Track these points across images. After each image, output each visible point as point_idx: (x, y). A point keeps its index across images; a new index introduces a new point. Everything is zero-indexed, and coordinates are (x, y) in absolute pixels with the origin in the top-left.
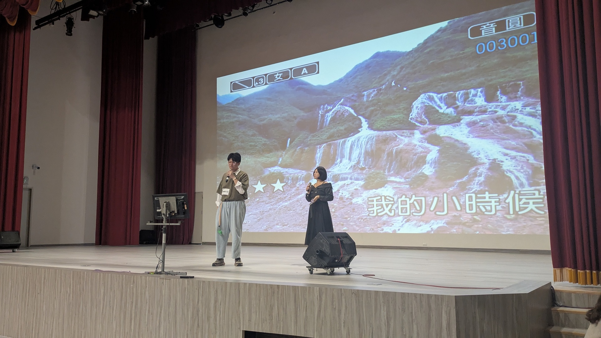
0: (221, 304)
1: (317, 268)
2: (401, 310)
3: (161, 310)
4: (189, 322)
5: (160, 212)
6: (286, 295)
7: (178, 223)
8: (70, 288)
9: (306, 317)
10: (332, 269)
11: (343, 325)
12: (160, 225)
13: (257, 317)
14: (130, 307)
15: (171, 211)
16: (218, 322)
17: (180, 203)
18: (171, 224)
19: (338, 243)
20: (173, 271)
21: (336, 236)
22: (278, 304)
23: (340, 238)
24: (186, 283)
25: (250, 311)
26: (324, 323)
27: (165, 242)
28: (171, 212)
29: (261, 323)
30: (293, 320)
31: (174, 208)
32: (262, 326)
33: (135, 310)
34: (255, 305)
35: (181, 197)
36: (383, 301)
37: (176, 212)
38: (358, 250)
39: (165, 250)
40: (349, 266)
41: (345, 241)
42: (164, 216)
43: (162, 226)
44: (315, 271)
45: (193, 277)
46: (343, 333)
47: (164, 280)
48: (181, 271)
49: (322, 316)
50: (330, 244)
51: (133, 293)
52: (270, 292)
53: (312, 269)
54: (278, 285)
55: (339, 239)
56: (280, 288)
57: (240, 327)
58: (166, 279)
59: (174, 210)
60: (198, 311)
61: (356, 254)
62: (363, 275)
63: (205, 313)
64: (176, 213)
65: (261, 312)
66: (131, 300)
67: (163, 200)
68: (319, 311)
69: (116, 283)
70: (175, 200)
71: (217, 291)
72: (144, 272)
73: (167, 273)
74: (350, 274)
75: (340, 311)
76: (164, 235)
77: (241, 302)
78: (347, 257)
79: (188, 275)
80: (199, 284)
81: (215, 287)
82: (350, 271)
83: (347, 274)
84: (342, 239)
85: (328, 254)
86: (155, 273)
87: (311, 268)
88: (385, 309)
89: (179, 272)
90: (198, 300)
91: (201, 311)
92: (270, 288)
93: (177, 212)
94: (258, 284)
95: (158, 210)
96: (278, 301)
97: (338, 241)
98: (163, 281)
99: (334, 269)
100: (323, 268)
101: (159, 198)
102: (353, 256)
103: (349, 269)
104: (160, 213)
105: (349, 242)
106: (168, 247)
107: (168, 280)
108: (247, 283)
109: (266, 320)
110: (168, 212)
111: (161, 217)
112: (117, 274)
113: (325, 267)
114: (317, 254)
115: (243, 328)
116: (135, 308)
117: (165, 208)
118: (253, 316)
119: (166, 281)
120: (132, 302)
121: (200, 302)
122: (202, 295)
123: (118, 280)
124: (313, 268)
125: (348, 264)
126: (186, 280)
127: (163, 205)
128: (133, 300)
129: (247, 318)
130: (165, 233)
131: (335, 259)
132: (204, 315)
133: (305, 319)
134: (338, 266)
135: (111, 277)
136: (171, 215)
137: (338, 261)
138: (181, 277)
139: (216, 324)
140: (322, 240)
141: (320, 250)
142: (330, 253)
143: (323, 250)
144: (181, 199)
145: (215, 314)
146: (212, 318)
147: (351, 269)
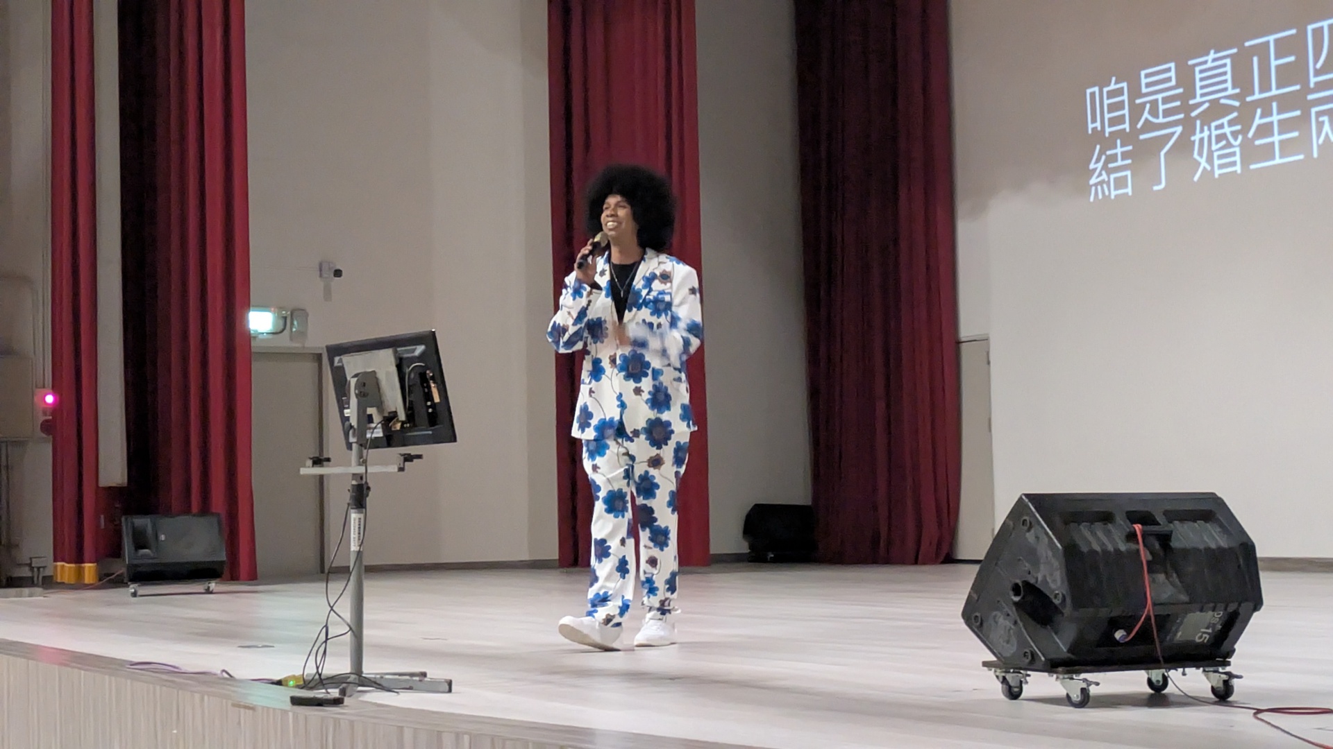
10: (1156, 675)
17: (412, 374)
19: (1135, 547)
21: (1125, 512)
23: (1150, 523)
24: (291, 729)
31: (394, 397)
38: (1267, 581)
40: (1229, 664)
41: (1191, 535)
47: (242, 710)
53: (1013, 674)
55: (1137, 524)
58: (245, 708)
61: (1260, 604)
62: (1259, 711)
69: (143, 718)
78: (1204, 618)
83: (1216, 703)
84: (1165, 527)
85: (1062, 603)
97: (1130, 536)
98: (240, 715)
100: (1049, 673)
102: (1241, 612)
103: (1228, 677)
105: (1219, 542)
107: (251, 712)
114: (1017, 599)
119: (245, 714)
125: (1222, 653)
131: (1115, 626)
137: (1128, 635)
140: (1032, 531)
141: (1026, 584)
142: (1064, 596)
143: (1037, 582)
144: (415, 357)
147: (1235, 681)
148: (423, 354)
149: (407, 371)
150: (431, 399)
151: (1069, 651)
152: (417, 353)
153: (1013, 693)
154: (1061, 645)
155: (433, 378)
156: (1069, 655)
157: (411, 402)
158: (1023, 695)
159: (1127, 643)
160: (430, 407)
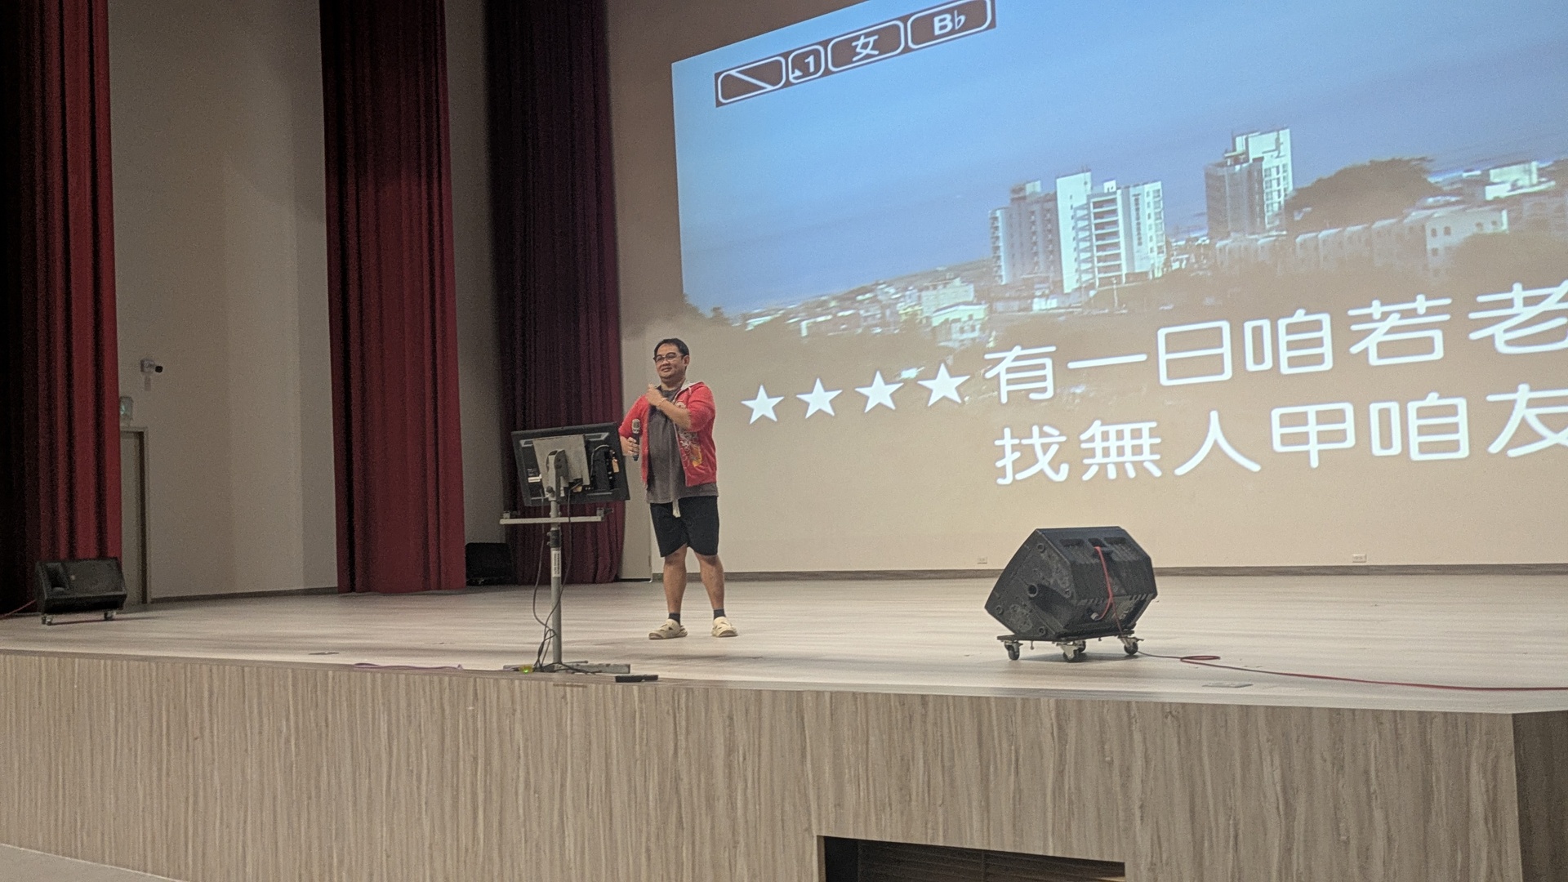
0: (747, 757)
1: (1032, 639)
2: (1329, 764)
3: (563, 779)
4: (652, 813)
5: (539, 485)
6: (949, 723)
7: (596, 515)
8: (288, 720)
9: (1018, 790)
10: (1080, 642)
11: (1138, 813)
12: (540, 524)
13: (862, 794)
14: (469, 772)
15: (571, 481)
16: (740, 812)
17: (598, 453)
18: (574, 519)
19: (1098, 561)
20: (586, 662)
21: (1090, 540)
22: (925, 752)
23: (1102, 546)
24: (636, 699)
25: (838, 776)
26: (1076, 810)
27: (560, 575)
28: (571, 484)
29: (876, 815)
30: (975, 804)
31: (580, 469)
32: (878, 820)
33: (485, 781)
34: (852, 759)
35: (600, 436)
36: (1271, 737)
37: (587, 482)
39: (562, 602)
40: (1133, 632)
41: (1120, 554)
42: (553, 496)
43: (548, 526)
44: (1026, 648)
45: (654, 678)
46: (1139, 839)
47: (568, 689)
48: (612, 662)
49: (1069, 788)
50: (1073, 564)
51: (476, 731)
52: (899, 717)
53: (1017, 642)
54: (923, 696)
55: (1098, 548)
56: (931, 705)
57: (810, 825)
58: (572, 686)
59: (579, 477)
60: (677, 779)
61: (1154, 593)
62: (1182, 659)
63: (699, 786)
64: (588, 486)
65: (874, 780)
66: (472, 752)
67: (544, 448)
68: (1060, 773)
69: (422, 701)
70: (583, 445)
71: (731, 718)
72: (502, 668)
73: (572, 669)
74: (1137, 657)
75: (1126, 773)
76: (555, 553)
77: (808, 748)
78: (1127, 604)
79: (634, 672)
80: (676, 698)
81: (727, 707)
82: (1135, 646)
83: (1126, 658)
84: (1109, 548)
85: (1067, 596)
86: (535, 670)
87: (1013, 642)
88: (1277, 762)
89: (608, 665)
90: (676, 746)
91: (685, 780)
92: (898, 704)
93: (591, 482)
94: (860, 694)
95: (532, 479)
96: (924, 743)
97: (1095, 555)
98: (565, 693)
99: (1084, 643)
100: (1053, 641)
101: (531, 443)
102: (1145, 600)
103: (1133, 640)
104: (537, 488)
105: (1132, 557)
106: (567, 590)
107: (581, 689)
108: (823, 692)
109: (890, 805)
110: (563, 484)
111: (542, 498)
112: (425, 674)
113: (1058, 638)
114: (1032, 596)
115: (820, 829)
116: (486, 776)
117: (553, 472)
118: (850, 790)
119: (572, 691)
120: (475, 759)
121: (681, 752)
122: (688, 732)
123: (428, 693)
124: (1020, 642)
125: (1130, 625)
126: (635, 687)
127: (548, 462)
128: (476, 751)
129: (830, 796)
130: (557, 545)
131: (1090, 611)
132: (695, 790)
133: (1014, 797)
134: (1099, 633)
135: (408, 685)
136: (572, 491)
137: (1100, 616)
138: (619, 680)
139: (734, 820)
140: (1045, 552)
141: (1041, 586)
142: (1069, 591)
143: (1049, 584)
144: (600, 441)
145: (731, 788)
146: (721, 801)
147: (1139, 642)
148: (607, 439)
149: (594, 450)
150: (612, 470)
151: (1065, 628)
152: (603, 438)
153: (1015, 655)
154: (1060, 627)
155: (614, 455)
156: (1065, 630)
157: (594, 472)
158: (1021, 656)
159: (1097, 621)
160: (609, 476)
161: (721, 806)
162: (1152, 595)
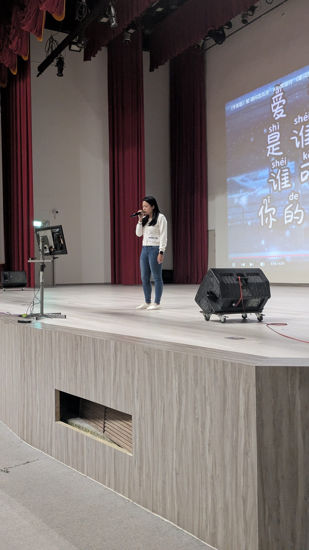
6: (87, 349)
9: (104, 379)
13: (65, 374)
21: (237, 274)
22: (81, 360)
24: (16, 329)
25: (60, 366)
26: (119, 390)
30: (93, 382)
31: (51, 242)
32: (69, 385)
34: (63, 360)
36: (175, 367)
40: (262, 312)
42: (41, 252)
44: (212, 317)
49: (117, 380)
52: (75, 344)
54: (81, 336)
55: (239, 277)
57: (53, 384)
60: (24, 361)
62: (268, 325)
70: (51, 233)
74: (261, 322)
75: (133, 376)
77: (53, 354)
78: (256, 300)
82: (261, 318)
83: (258, 322)
84: (247, 276)
87: (205, 314)
90: (24, 349)
96: (81, 356)
102: (265, 299)
103: (261, 315)
105: (259, 281)
109: (72, 380)
113: (216, 313)
115: (55, 387)
118: (62, 372)
121: (25, 352)
122: (27, 344)
124: (210, 314)
125: (260, 309)
129: (58, 374)
131: (233, 302)
132: (28, 366)
140: (212, 278)
141: (211, 292)
142: (219, 295)
143: (213, 291)
144: (56, 232)
145: (35, 366)
146: (33, 371)
147: (263, 316)
148: (59, 231)
149: (55, 235)
150: (61, 243)
151: (221, 309)
153: (207, 319)
154: (219, 308)
155: (61, 237)
156: (221, 310)
157: (56, 244)
159: (236, 307)
160: (60, 245)
161: (33, 372)
162: (268, 297)
